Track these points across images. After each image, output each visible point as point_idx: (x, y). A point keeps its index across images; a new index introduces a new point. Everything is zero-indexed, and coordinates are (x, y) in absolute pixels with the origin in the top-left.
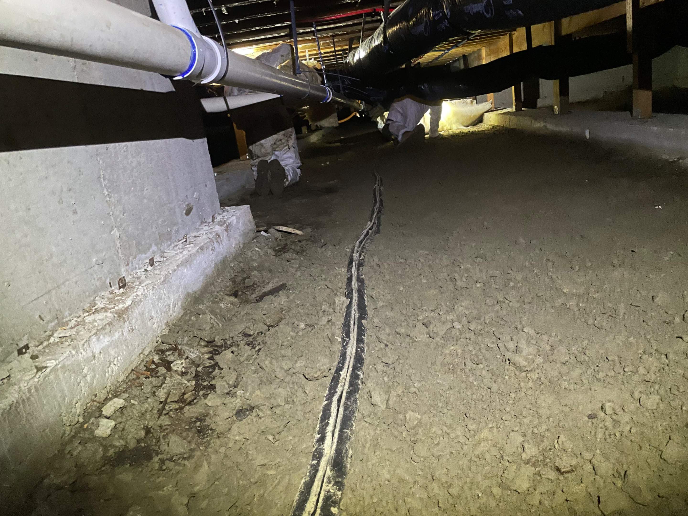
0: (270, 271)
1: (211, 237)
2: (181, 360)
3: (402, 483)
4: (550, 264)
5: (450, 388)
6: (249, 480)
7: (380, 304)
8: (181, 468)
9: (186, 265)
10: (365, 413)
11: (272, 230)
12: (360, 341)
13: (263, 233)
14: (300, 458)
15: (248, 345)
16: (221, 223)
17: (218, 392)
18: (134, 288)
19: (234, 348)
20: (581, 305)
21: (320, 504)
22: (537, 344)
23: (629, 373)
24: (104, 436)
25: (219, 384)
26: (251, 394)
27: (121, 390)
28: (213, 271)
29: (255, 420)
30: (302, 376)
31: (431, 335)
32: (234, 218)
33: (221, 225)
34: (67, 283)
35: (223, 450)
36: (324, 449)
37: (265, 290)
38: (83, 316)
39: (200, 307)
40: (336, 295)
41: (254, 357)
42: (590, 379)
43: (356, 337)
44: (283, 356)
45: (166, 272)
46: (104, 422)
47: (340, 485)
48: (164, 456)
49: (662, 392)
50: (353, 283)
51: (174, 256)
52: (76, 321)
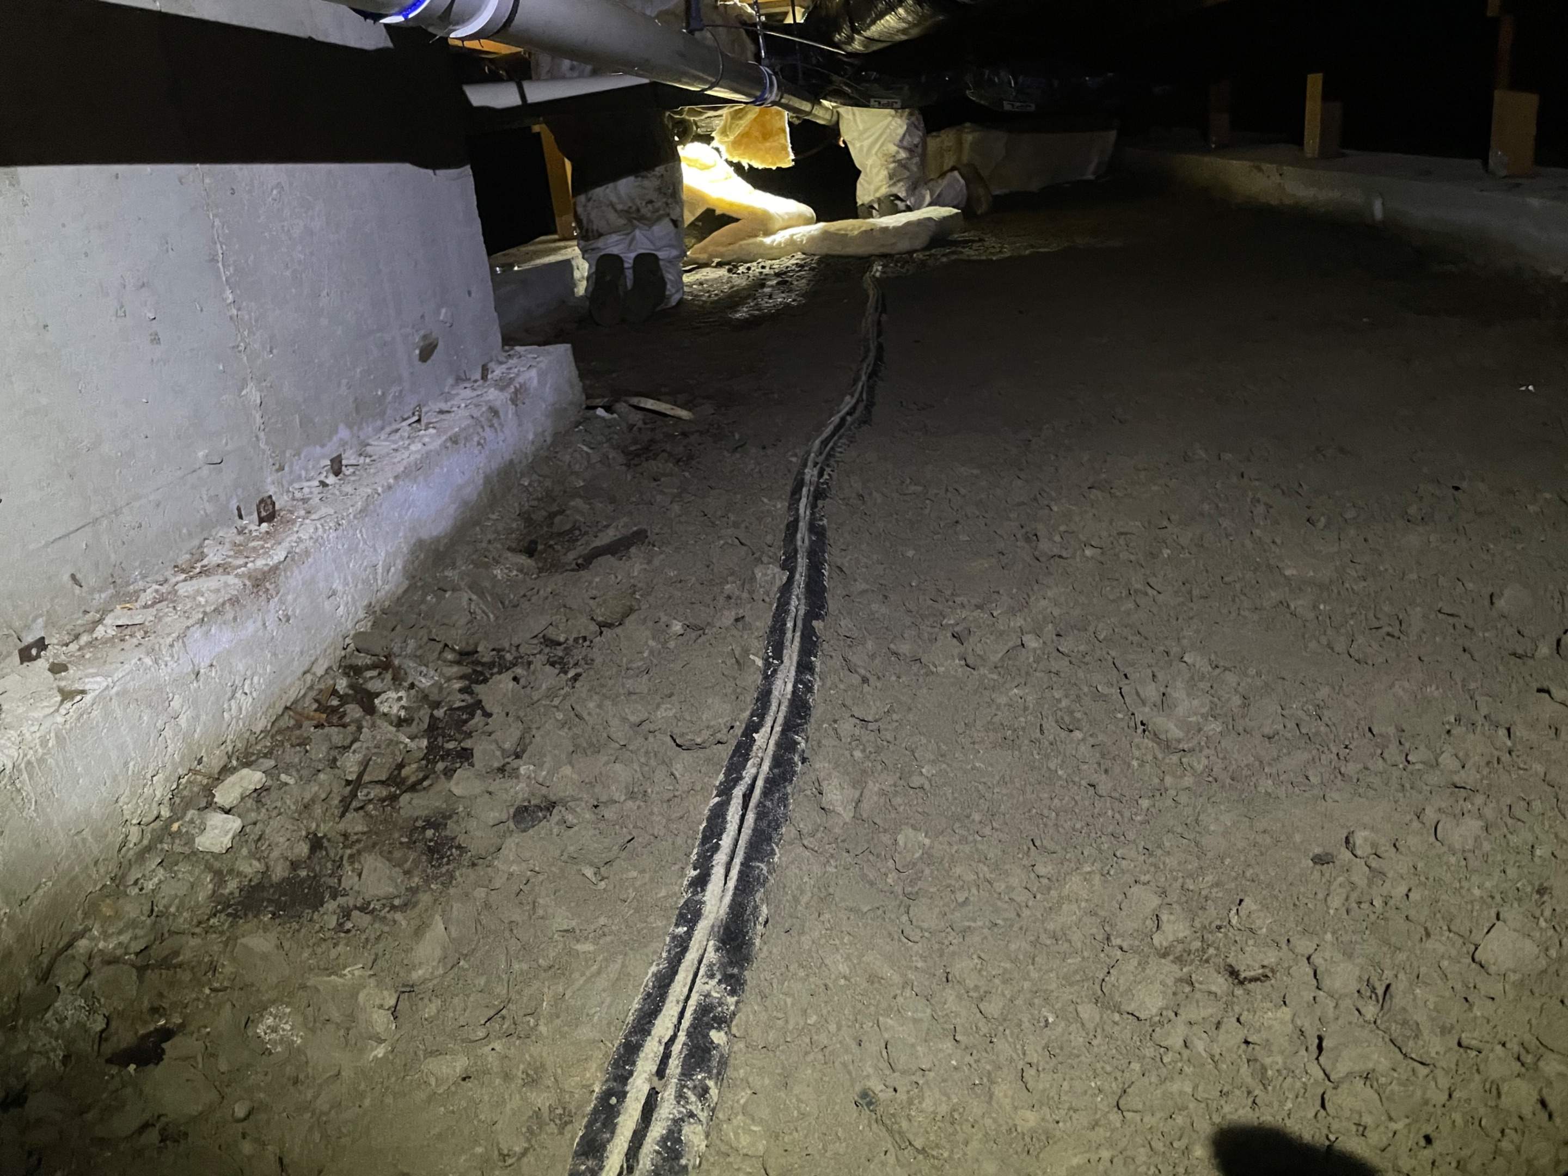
0: (613, 500)
1: (477, 414)
2: (397, 691)
3: (876, 985)
4: (1261, 509)
5: (1003, 781)
6: (536, 960)
7: (861, 586)
8: (386, 929)
9: (416, 478)
10: (806, 827)
11: (621, 407)
12: (804, 667)
13: (600, 412)
14: (651, 919)
15: (553, 664)
16: (502, 385)
17: (478, 764)
18: (293, 522)
19: (519, 671)
20: (1322, 607)
21: (686, 1023)
22: (1213, 692)
23: (1418, 766)
24: (216, 850)
25: (482, 748)
26: (551, 773)
27: (260, 751)
28: (479, 495)
29: (555, 831)
30: (669, 739)
31: (970, 662)
32: (533, 373)
33: (502, 389)
34: (136, 504)
35: (480, 893)
36: (704, 903)
37: (598, 543)
38: (174, 580)
39: (446, 573)
40: (759, 560)
41: (562, 692)
42: (1326, 776)
43: (795, 658)
44: (630, 693)
45: (369, 491)
46: (216, 819)
47: (734, 983)
48: (350, 901)
49: (1489, 812)
50: (799, 536)
51: (388, 454)
52: (157, 591)
